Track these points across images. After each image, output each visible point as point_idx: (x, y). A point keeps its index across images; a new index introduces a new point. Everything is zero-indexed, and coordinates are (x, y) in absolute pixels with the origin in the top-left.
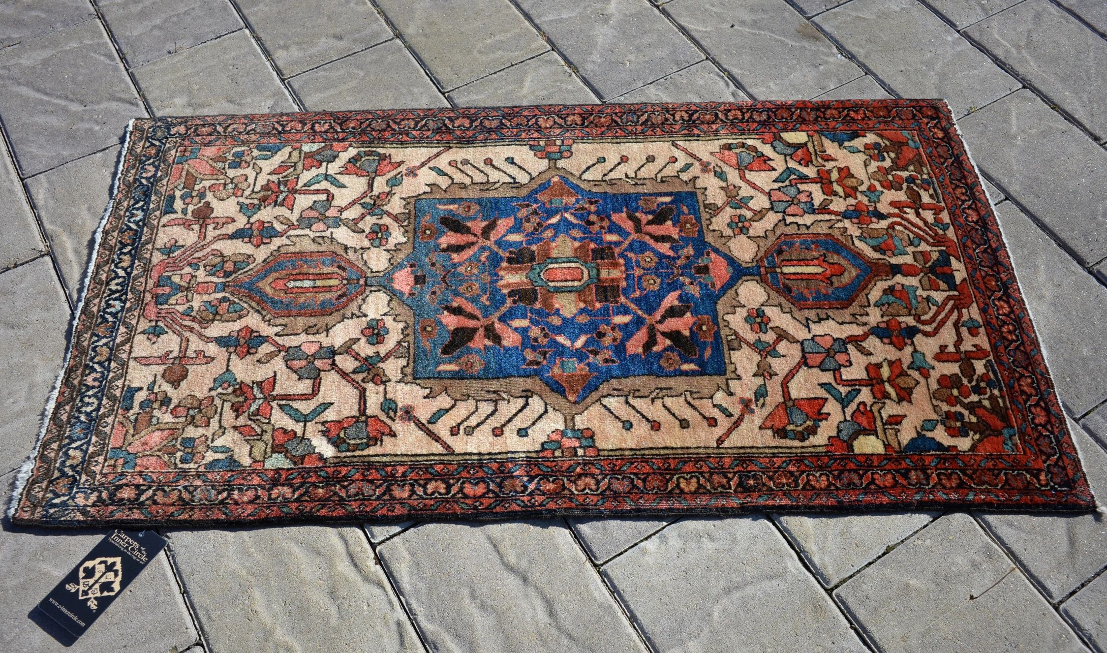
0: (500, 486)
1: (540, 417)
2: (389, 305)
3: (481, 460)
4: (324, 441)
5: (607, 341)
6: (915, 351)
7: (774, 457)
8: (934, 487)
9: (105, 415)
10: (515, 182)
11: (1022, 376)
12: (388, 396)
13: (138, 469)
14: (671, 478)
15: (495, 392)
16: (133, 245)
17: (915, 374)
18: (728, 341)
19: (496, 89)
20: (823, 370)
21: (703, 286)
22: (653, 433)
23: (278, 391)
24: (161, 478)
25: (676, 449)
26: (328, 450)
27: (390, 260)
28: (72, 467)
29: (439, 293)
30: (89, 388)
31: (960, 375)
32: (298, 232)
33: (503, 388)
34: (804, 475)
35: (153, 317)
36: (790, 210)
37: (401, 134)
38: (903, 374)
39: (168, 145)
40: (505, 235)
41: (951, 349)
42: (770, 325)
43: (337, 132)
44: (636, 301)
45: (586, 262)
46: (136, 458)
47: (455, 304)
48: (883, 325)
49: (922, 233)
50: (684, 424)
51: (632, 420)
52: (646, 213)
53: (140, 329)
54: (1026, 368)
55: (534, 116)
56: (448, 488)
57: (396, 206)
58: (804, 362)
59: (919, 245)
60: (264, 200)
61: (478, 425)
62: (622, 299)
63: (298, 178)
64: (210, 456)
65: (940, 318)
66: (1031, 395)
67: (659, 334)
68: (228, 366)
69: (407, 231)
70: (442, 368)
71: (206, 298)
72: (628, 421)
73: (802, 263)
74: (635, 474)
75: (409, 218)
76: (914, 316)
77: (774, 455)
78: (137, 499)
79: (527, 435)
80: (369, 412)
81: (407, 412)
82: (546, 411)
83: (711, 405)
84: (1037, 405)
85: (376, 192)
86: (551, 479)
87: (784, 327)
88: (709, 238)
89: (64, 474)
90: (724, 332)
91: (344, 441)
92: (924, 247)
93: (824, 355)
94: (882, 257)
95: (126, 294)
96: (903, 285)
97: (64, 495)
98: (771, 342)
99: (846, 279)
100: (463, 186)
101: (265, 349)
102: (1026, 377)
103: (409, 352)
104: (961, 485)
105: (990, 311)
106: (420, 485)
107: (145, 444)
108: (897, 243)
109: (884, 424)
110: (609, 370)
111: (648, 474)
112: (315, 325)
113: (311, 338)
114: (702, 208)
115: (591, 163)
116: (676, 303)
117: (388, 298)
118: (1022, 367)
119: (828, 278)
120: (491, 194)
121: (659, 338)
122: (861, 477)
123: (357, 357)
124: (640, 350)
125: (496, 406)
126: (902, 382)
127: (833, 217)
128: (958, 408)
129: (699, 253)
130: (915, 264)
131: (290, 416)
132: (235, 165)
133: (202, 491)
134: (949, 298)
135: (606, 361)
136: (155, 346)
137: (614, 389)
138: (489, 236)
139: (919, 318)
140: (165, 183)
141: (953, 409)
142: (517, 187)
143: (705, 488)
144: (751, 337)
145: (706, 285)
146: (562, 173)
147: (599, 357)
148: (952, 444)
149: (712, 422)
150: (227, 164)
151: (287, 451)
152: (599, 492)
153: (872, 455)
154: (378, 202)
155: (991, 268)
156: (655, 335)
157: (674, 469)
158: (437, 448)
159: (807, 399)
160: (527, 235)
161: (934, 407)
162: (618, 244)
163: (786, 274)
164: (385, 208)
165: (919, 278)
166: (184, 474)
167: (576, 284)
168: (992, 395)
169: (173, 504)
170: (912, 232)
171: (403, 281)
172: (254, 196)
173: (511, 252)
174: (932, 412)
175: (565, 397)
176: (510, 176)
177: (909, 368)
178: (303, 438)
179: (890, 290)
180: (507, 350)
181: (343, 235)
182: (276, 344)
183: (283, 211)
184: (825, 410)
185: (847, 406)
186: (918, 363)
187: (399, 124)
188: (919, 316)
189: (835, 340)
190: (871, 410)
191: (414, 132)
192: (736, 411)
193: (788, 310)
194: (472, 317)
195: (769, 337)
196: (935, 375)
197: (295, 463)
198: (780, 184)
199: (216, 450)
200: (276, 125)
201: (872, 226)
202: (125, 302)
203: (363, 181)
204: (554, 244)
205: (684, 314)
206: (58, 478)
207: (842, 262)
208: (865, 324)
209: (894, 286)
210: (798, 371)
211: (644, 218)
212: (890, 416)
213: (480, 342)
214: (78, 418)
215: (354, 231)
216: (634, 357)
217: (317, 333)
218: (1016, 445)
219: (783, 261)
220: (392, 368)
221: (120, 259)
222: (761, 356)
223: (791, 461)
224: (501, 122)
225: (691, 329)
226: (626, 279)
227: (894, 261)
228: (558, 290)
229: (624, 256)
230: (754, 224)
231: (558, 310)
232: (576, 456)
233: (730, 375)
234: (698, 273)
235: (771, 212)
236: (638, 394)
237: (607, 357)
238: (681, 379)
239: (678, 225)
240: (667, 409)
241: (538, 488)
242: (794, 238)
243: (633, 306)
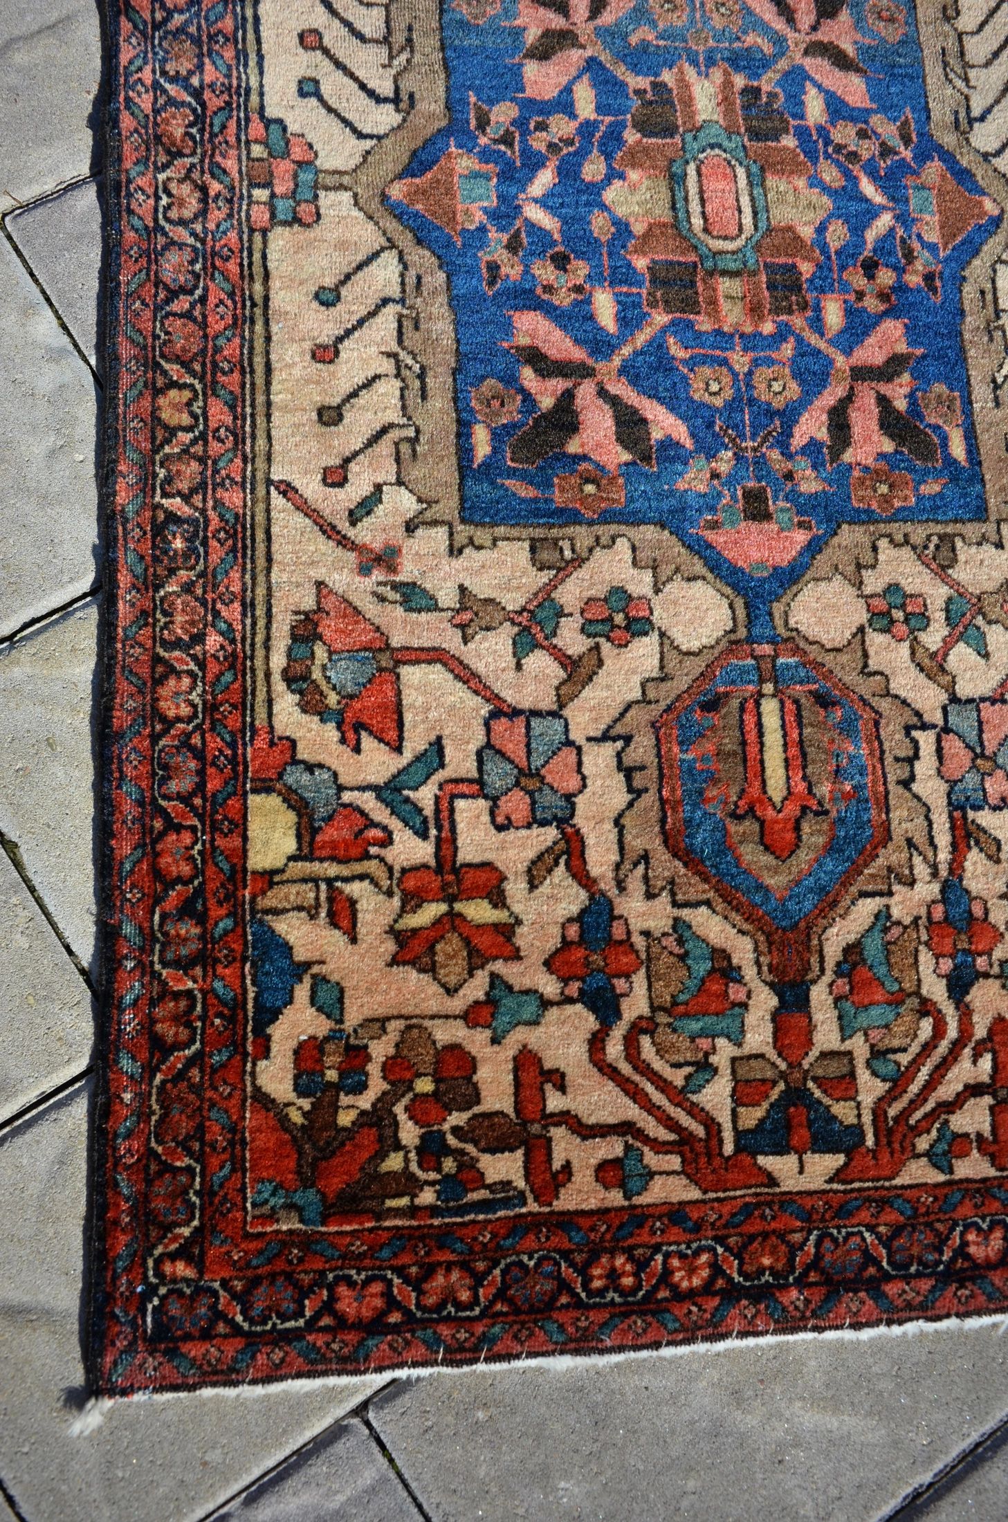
1: (348, 124)
5: (545, 272)
6: (545, 1004)
7: (243, 604)
8: (156, 975)
10: (971, 121)
11: (478, 1279)
14: (193, 374)
15: (409, 41)
17: (476, 989)
18: (555, 541)
20: (479, 754)
21: (710, 503)
22: (308, 345)
25: (268, 392)
31: (476, 1110)
33: (417, 58)
34: (192, 666)
36: (953, 745)
38: (476, 959)
40: (819, 87)
41: (555, 1102)
42: (606, 647)
44: (657, 346)
45: (757, 248)
48: (618, 932)
49: (914, 1088)
50: (330, 416)
51: (341, 308)
52: (911, 396)
54: (501, 1295)
58: (501, 711)
59: (875, 1074)
62: (661, 318)
65: (649, 1088)
66: (420, 1292)
67: (568, 384)
72: (338, 298)
73: (794, 751)
74: (203, 300)
76: (651, 1019)
77: (248, 607)
79: (302, 94)
82: (361, 136)
83: (380, 480)
84: (392, 1302)
86: (194, 131)
87: (602, 677)
88: (849, 535)
90: (583, 535)
92: (870, 1088)
93: (524, 764)
94: (830, 965)
96: (744, 1006)
98: (555, 641)
99: (752, 855)
100: (949, 13)
102: (474, 1289)
104: (160, 1048)
105: (675, 1233)
108: (875, 1012)
109: (330, 881)
110: (472, 271)
111: (204, 325)
114: (939, 529)
116: (656, 435)
118: (505, 1286)
119: (751, 810)
120: (933, 69)
121: (559, 385)
122: (185, 799)
124: (524, 341)
126: (451, 946)
127: (944, 856)
128: (377, 1085)
129: (806, 507)
130: (814, 1053)
134: (711, 1124)
135: (493, 268)
137: (419, 278)
138: (814, 55)
139: (644, 1031)
141: (374, 1069)
142: (957, 123)
143: (167, 441)
144: (571, 593)
145: (711, 509)
147: (501, 255)
148: (275, 1048)
149: (336, 477)
152: (162, 222)
153: (245, 839)
155: (815, 1264)
156: (565, 376)
157: (215, 382)
159: (399, 704)
160: (821, 129)
161: (382, 1022)
162: (817, 324)
163: (758, 704)
165: (772, 1054)
167: (697, 222)
168: (419, 1185)
170: (916, 1063)
173: (773, 95)
174: (367, 1013)
175: (399, 177)
176: (989, 110)
177: (494, 976)
179: (724, 968)
180: (513, 69)
184: (367, 742)
185: (378, 797)
186: (508, 1002)
188: (651, 1033)
189: (569, 798)
190: (367, 856)
192: (367, 533)
193: (651, 695)
194: (597, 8)
195: (572, 639)
196: (476, 1041)
201: (925, 957)
204: (801, 183)
205: (626, 447)
207: (804, 857)
208: (621, 886)
209: (740, 981)
210: (476, 693)
211: (899, 392)
212: (353, 903)
213: (535, 21)
216: (507, 328)
218: (272, 1217)
219: (796, 702)
222: (520, 613)
223: (233, 641)
225: (585, 458)
226: (718, 332)
227: (819, 995)
228: (676, 180)
229: (781, 335)
230: (904, 649)
231: (622, 176)
232: (251, 185)
233: (462, 532)
234: (748, 494)
235: (944, 697)
236: (407, 325)
237: (504, 270)
238: (449, 422)
239: (882, 465)
240: (369, 384)
241: (171, 102)
242: (869, 742)
243: (642, 338)
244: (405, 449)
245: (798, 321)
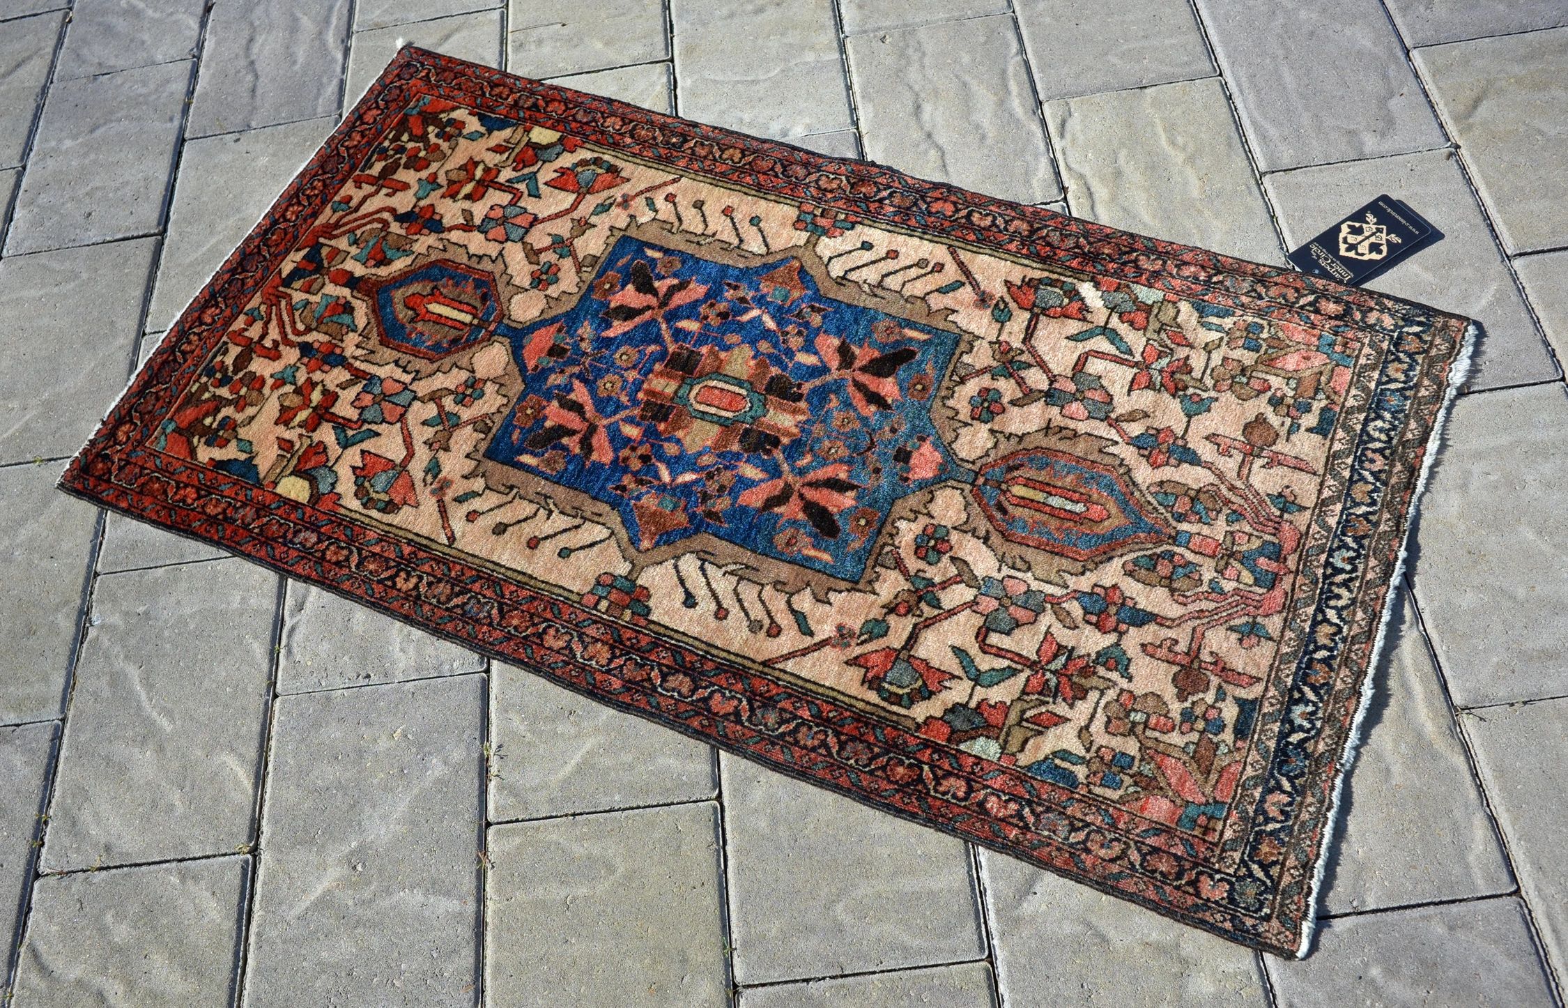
0: (915, 204)
1: (840, 255)
2: (957, 437)
3: (924, 233)
4: (1088, 301)
5: (722, 306)
7: (637, 153)
9: (1360, 409)
10: (704, 561)
11: (348, 149)
12: (999, 325)
13: (1316, 332)
15: (876, 296)
16: (1311, 660)
17: (442, 180)
18: (594, 267)
19: (631, 767)
20: (525, 209)
21: (571, 331)
23: (1130, 373)
24: (1288, 316)
26: (1087, 290)
27: (931, 500)
28: (1398, 360)
29: (887, 429)
30: (1380, 451)
31: (402, 167)
32: (1049, 589)
33: (864, 297)
35: (1286, 526)
36: (397, 389)
37: (828, 720)
38: (451, 182)
39: (1237, 856)
40: (762, 481)
41: (384, 192)
42: (536, 268)
43: (933, 768)
44: (658, 339)
45: (685, 407)
46: (1318, 347)
47: (873, 408)
48: (425, 231)
49: (284, 312)
50: (699, 204)
51: (747, 224)
52: (566, 448)
53: (1308, 513)
54: (338, 154)
55: (609, 672)
56: (970, 214)
57: (890, 585)
58: (536, 220)
59: (302, 301)
60: (1087, 671)
61: (910, 267)
62: (672, 348)
63: (1024, 692)
64: (1228, 322)
65: (363, 222)
66: (359, 132)
67: (661, 295)
68: (1189, 422)
69: (891, 536)
70: (923, 337)
71: (1206, 530)
72: (753, 225)
73: (443, 322)
74: (776, 176)
75: (879, 554)
76: (386, 231)
77: (634, 155)
78: (1318, 297)
79: (863, 243)
80: (1027, 315)
81: (983, 301)
82: (830, 259)
83: (660, 213)
84: (363, 124)
85: (910, 621)
86: (862, 195)
88: (519, 386)
89: (1411, 356)
91: (1065, 293)
92: (298, 297)
93: (510, 221)
94: (353, 300)
95: (1325, 577)
96: (364, 264)
97: (1409, 334)
98: (551, 250)
99: (415, 288)
100: (778, 585)
101: (1135, 429)
102: (346, 147)
103: (955, 367)
105: (310, 212)
106: (998, 227)
107: (1307, 358)
108: (322, 310)
109: (513, 148)
110: (737, 279)
111: (764, 173)
112: (1060, 439)
113: (1072, 424)
114: (494, 430)
115: (581, 554)
116: (616, 323)
117: (954, 446)
120: (747, 556)
121: (663, 291)
122: (574, 115)
123: (1021, 382)
124: (692, 286)
125: (882, 281)
126: (461, 177)
127: (357, 364)
128: (434, 141)
129: (542, 374)
130: (327, 281)
131: (1121, 339)
132: (1120, 762)
133: (1241, 289)
134: (333, 237)
135: (736, 288)
136: (1286, 482)
138: (784, 489)
139: (383, 227)
140: (1249, 768)
141: (440, 142)
142: (705, 552)
143: (719, 149)
145: (567, 332)
146: (632, 551)
147: (741, 294)
148: (470, 117)
149: (671, 198)
150: (1135, 769)
151: (1134, 302)
153: (547, 128)
154: (913, 601)
155: (259, 253)
156: (665, 295)
158: (964, 256)
159: (563, 190)
160: (735, 467)
161: (453, 149)
162: (630, 421)
164: (907, 586)
165: (339, 267)
166: (1260, 313)
168: (392, 143)
169: (1276, 284)
170: (292, 318)
171: (925, 462)
172: (1102, 685)
173: (768, 452)
174: (460, 145)
175: (802, 266)
176: (705, 575)
177: (442, 187)
178: (1112, 310)
179: (384, 261)
180: (839, 332)
181: (983, 562)
182: (1121, 433)
183: (1064, 636)
184: (556, 175)
185: (533, 172)
186: (429, 188)
187: (824, 744)
188: (381, 229)
189: (486, 233)
190: (514, 162)
191: (806, 714)
192: (641, 201)
193: (505, 277)
194: (859, 386)
196: (424, 174)
197: (1128, 286)
198: (374, 427)
199: (1219, 328)
200: (1031, 820)
201: (326, 339)
202: (1327, 564)
203: (921, 651)
204: (710, 444)
205: (617, 308)
206: (1418, 353)
208: (442, 239)
209: (374, 266)
211: (572, 443)
212: (501, 153)
213: (863, 355)
214: (1394, 418)
215: (965, 562)
216: (704, 282)
217: (1061, 429)
218: (417, 101)
219: (462, 329)
220: (981, 356)
221: (1333, 640)
222: (572, 242)
223: (624, 146)
224: (664, 679)
225: (623, 290)
226: (651, 371)
227: (346, 292)
228: (740, 383)
229: (635, 402)
230: (452, 387)
231: (754, 357)
232: (824, 210)
233: (619, 234)
234: (565, 351)
235: (420, 395)
236: (726, 247)
237: (732, 291)
238: (672, 246)
239: (541, 416)
240: (705, 221)
241: (879, 190)
242: (425, 353)
243: (667, 335)
244: (668, 226)
245: (637, 412)
